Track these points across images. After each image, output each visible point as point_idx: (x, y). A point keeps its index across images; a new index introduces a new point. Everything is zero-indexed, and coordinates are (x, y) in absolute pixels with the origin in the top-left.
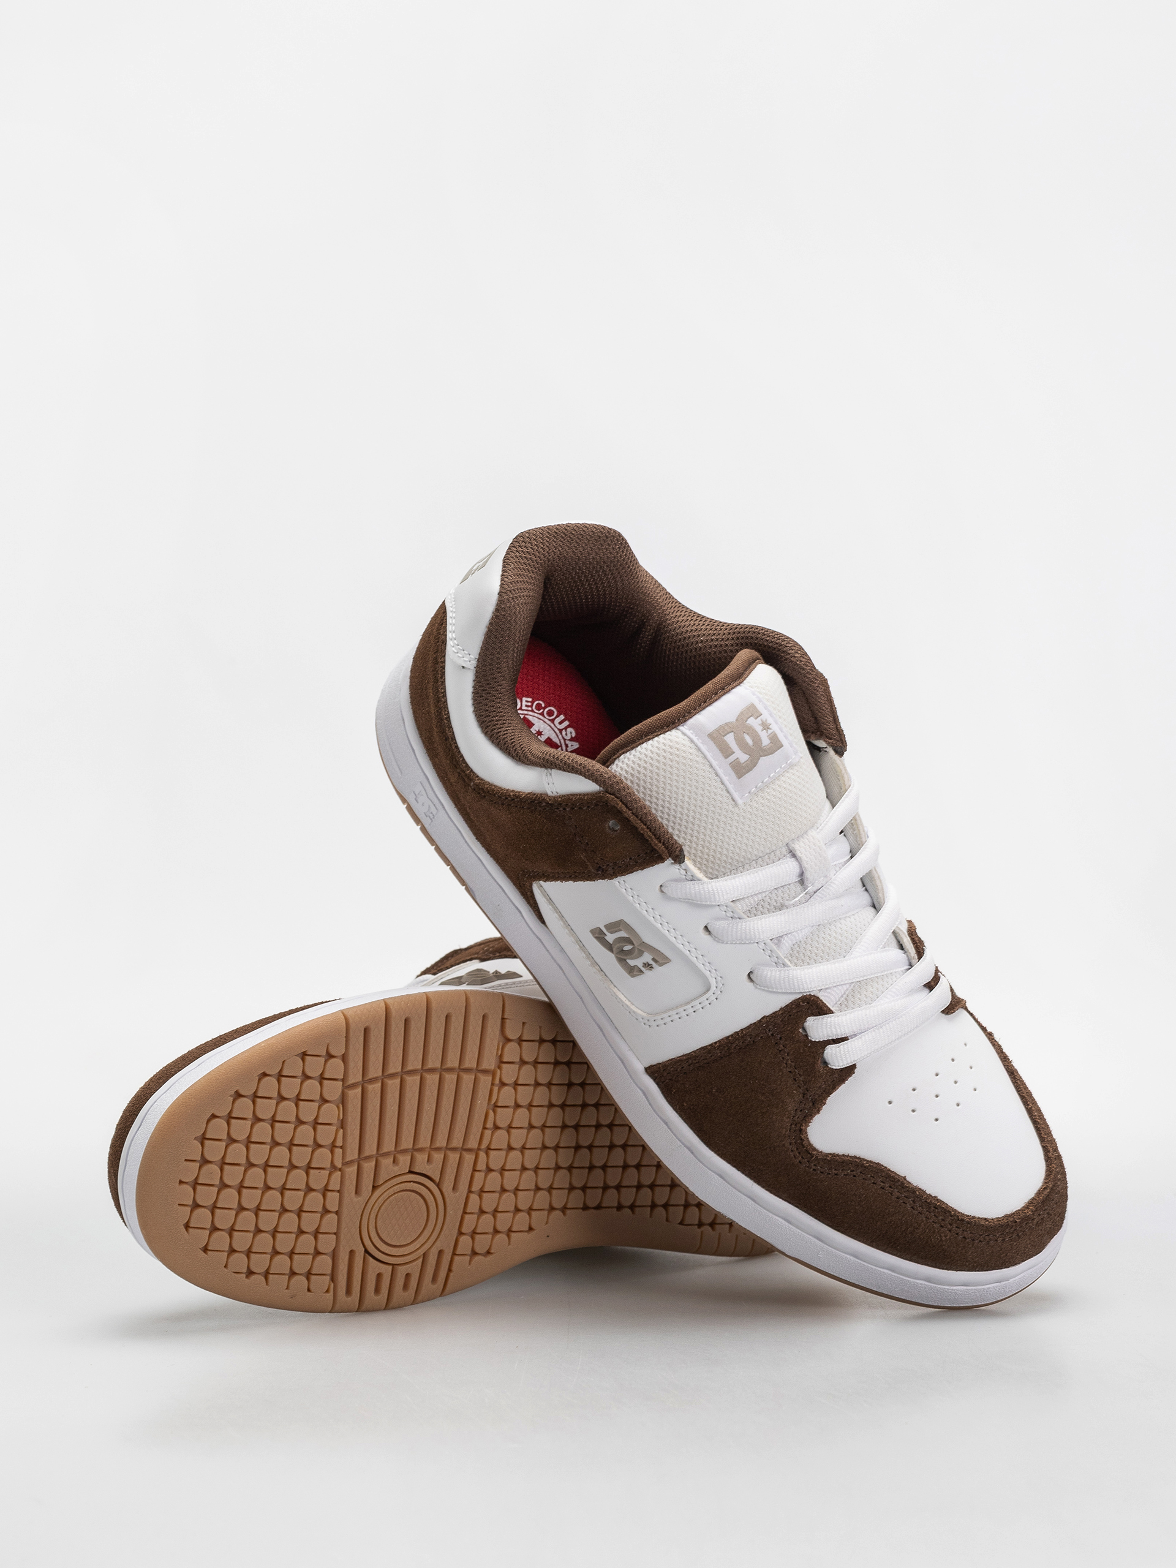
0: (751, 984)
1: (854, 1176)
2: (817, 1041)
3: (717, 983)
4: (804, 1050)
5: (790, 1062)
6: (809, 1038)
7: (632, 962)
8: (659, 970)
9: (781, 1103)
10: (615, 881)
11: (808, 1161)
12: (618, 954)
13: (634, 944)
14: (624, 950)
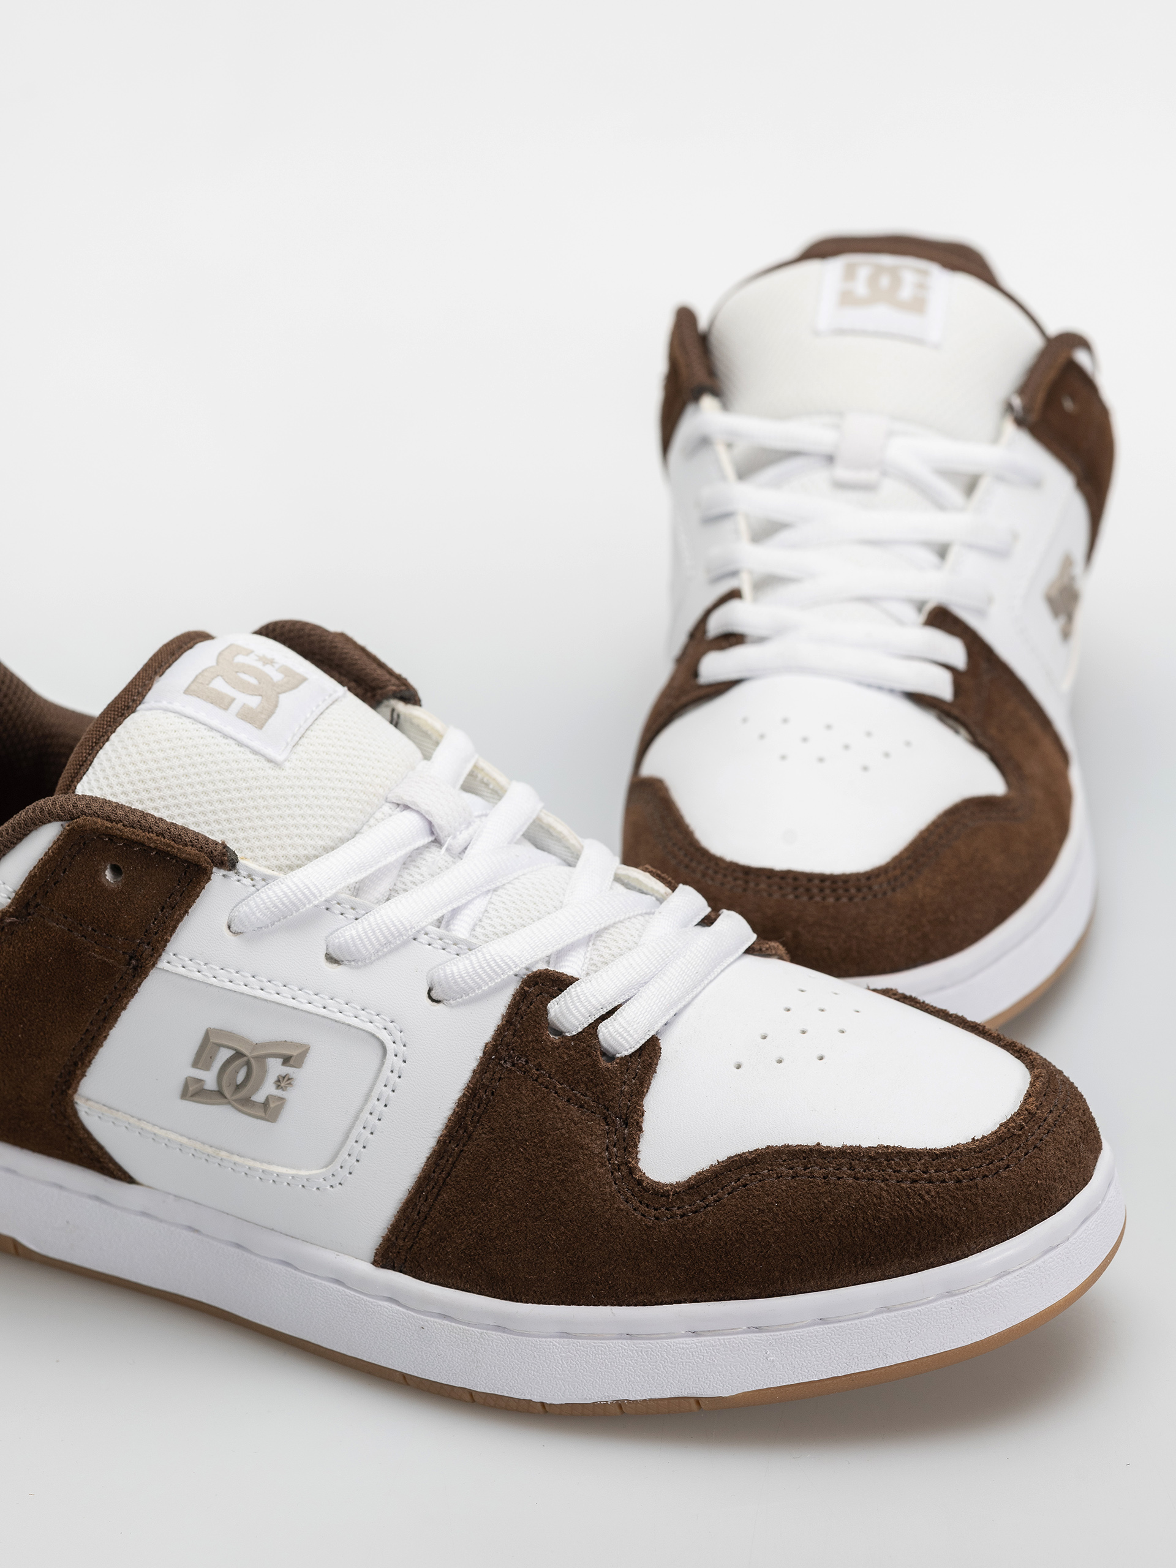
0: (440, 1005)
1: (745, 1185)
2: (580, 1030)
3: (391, 1034)
4: (570, 1056)
5: (559, 1086)
6: (567, 1034)
7: (259, 1097)
8: (301, 1075)
9: (581, 1151)
10: (162, 964)
11: (667, 1209)
12: (233, 1098)
13: (245, 1056)
14: (239, 1082)
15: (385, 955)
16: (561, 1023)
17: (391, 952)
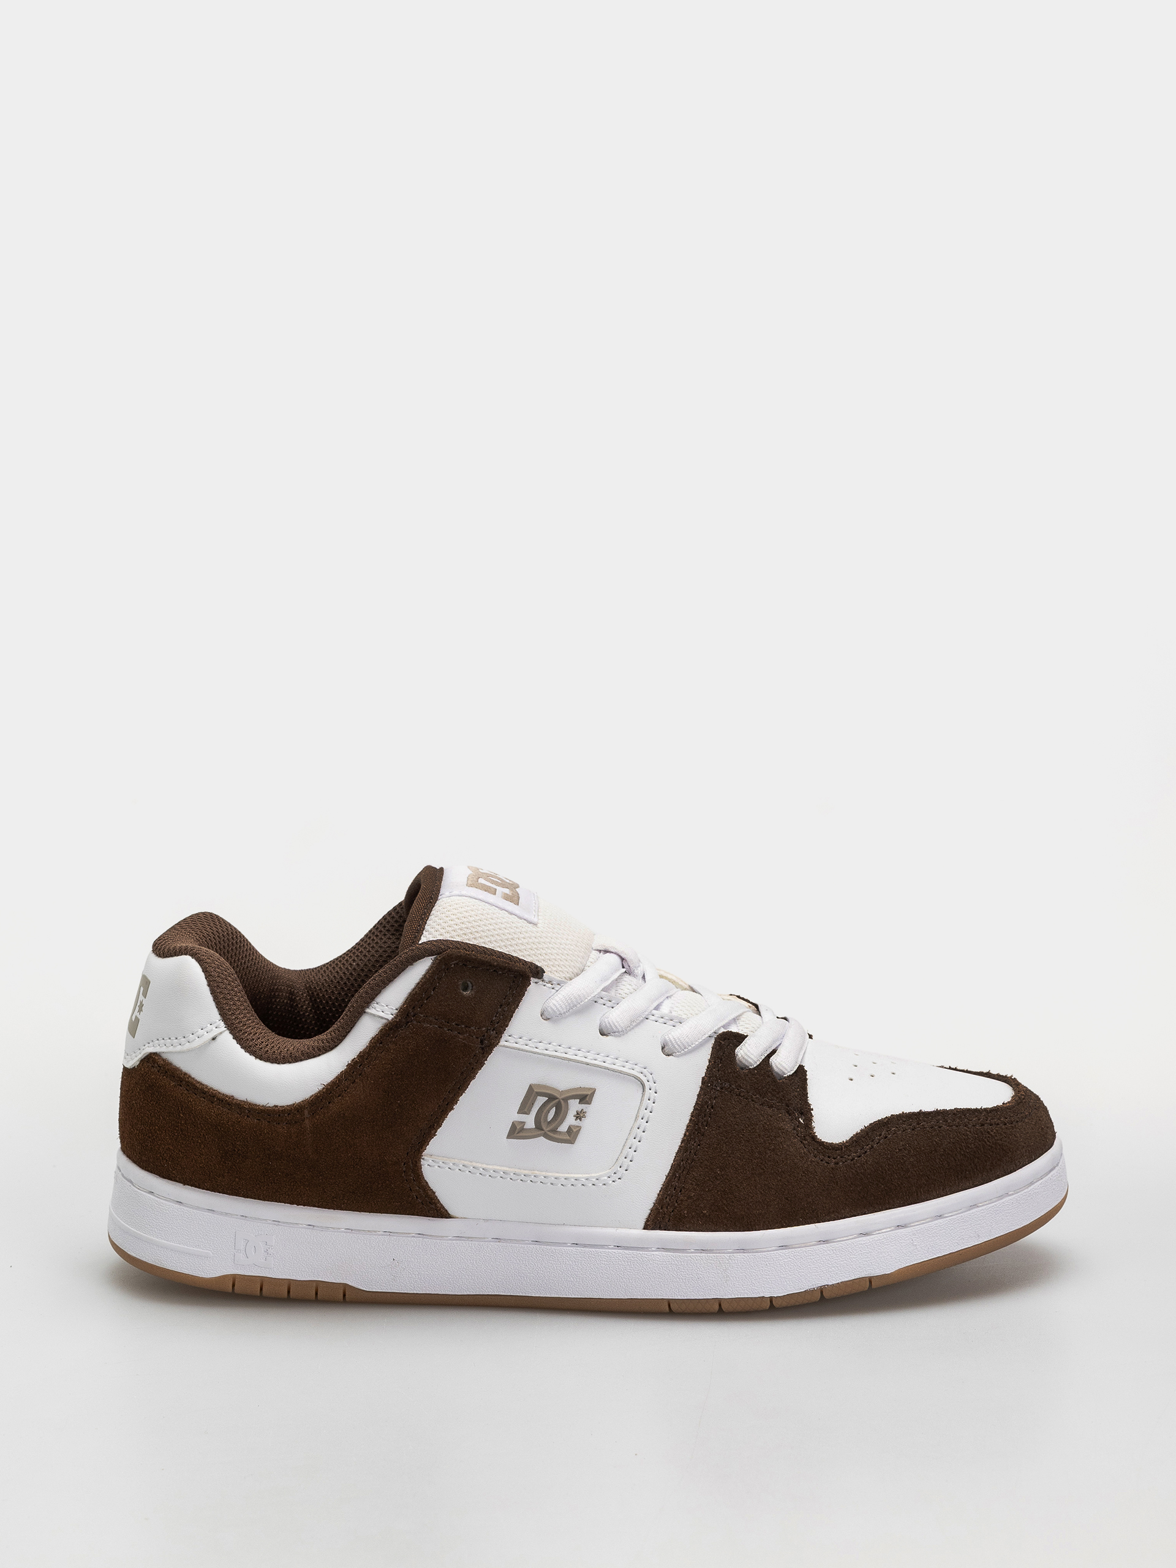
0: (671, 1057)
1: (886, 1137)
2: (758, 1063)
3: (645, 1075)
4: (756, 1079)
6: (751, 1066)
7: (564, 1128)
8: (591, 1109)
9: (780, 1131)
10: (502, 1042)
11: (841, 1157)
12: (548, 1129)
13: (557, 1098)
14: (549, 1120)
15: (633, 1028)
16: (746, 1060)
17: (636, 1026)
